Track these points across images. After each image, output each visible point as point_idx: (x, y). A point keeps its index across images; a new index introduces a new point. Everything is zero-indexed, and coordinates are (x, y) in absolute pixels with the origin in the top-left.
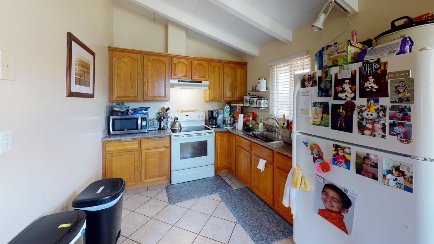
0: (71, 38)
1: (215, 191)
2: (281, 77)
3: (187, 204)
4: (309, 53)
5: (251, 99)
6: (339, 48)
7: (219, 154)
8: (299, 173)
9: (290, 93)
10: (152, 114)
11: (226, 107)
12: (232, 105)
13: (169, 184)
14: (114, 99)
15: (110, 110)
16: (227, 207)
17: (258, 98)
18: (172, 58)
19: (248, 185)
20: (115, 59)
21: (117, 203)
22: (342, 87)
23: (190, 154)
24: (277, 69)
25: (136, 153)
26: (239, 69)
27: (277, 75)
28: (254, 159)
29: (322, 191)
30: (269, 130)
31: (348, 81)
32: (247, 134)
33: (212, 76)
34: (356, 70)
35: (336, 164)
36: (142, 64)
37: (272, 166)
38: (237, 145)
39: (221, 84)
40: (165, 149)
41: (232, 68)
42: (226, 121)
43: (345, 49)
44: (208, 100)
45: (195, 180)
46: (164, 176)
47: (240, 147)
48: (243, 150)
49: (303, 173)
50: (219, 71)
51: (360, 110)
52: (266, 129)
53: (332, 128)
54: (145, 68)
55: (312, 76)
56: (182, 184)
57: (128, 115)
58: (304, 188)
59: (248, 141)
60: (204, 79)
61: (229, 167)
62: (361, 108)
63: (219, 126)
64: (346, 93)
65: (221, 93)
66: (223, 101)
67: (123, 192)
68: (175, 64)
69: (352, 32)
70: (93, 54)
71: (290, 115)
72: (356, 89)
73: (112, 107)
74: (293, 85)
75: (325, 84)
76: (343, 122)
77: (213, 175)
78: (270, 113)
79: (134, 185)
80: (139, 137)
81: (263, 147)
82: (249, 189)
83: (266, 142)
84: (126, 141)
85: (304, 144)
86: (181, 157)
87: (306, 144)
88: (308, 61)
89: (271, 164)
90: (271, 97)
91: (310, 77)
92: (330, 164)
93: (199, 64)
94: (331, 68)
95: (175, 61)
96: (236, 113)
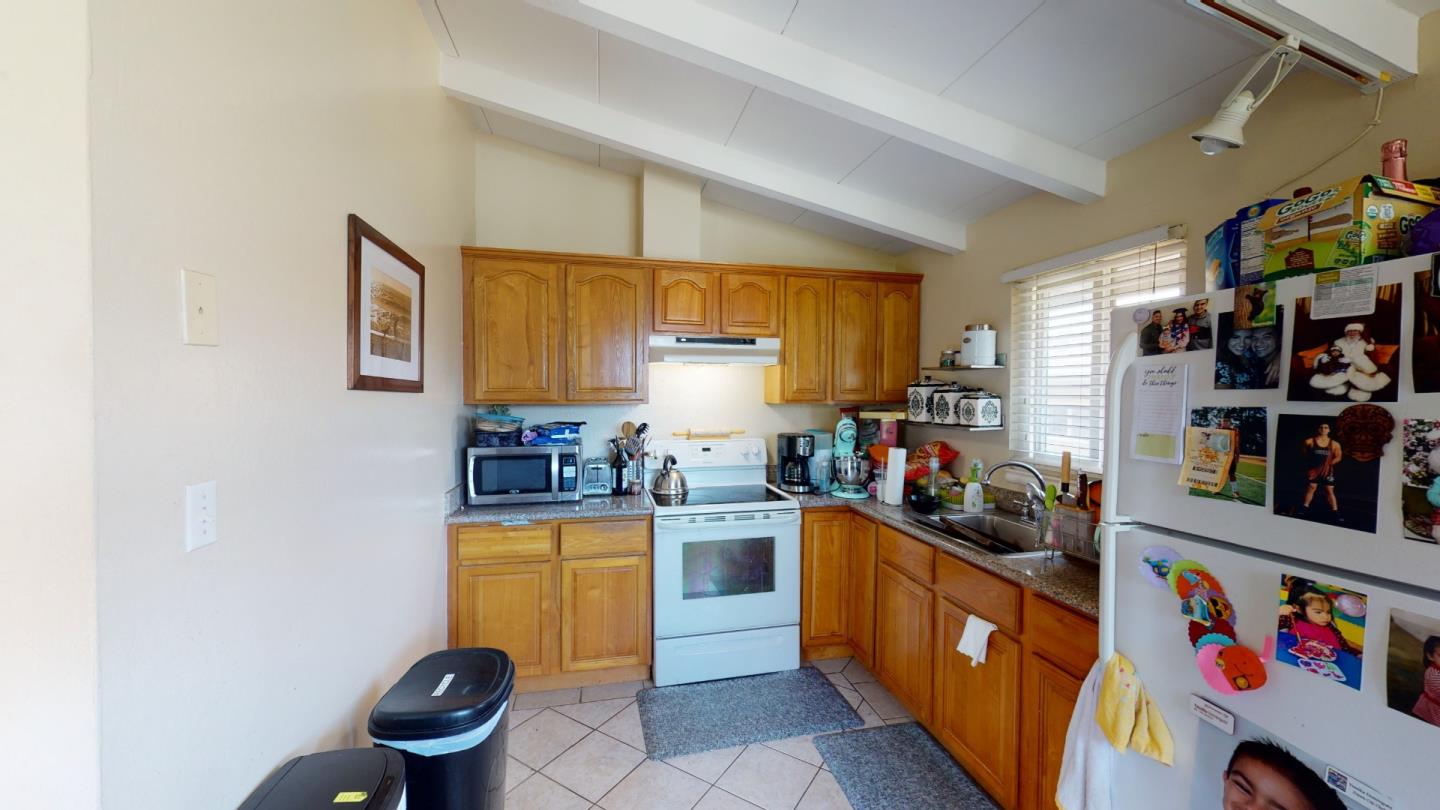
0: (358, 230)
1: (799, 727)
2: (1055, 317)
3: (707, 763)
4: (1181, 231)
5: (937, 396)
6: (1318, 206)
7: (817, 589)
8: (1128, 686)
9: (1095, 373)
10: (593, 445)
11: (840, 424)
12: (864, 415)
13: (648, 685)
14: (479, 395)
15: (468, 428)
16: (842, 793)
17: (961, 394)
18: (654, 269)
19: (923, 715)
20: (479, 281)
21: (490, 736)
22: (1329, 352)
23: (715, 583)
24: (1040, 292)
25: (546, 568)
26: (891, 295)
27: (1039, 312)
28: (947, 616)
29: (1225, 767)
30: (1004, 507)
31: (1359, 327)
32: (919, 521)
33: (792, 319)
34: (1399, 286)
35: (1294, 661)
36: (562, 290)
37: (1016, 645)
38: (880, 558)
39: (823, 347)
40: (633, 561)
41: (865, 295)
42: (843, 472)
43: (1349, 209)
44: (777, 399)
45: (733, 679)
46: (630, 653)
47: (894, 569)
48: (904, 578)
49: (1143, 687)
50: (817, 304)
51: (1417, 439)
52: (992, 506)
53: (1278, 511)
54: (571, 303)
55: (1188, 314)
56: (689, 688)
57: (521, 444)
58: (1146, 751)
59: (923, 546)
60: (762, 332)
61: (852, 639)
62: (1422, 431)
63: (818, 488)
64: (1350, 375)
65: (822, 377)
66: (830, 402)
67: (507, 698)
68: (666, 290)
69: (1387, 148)
70: (419, 269)
71: (1094, 456)
72: (1396, 356)
73: (474, 421)
74: (1106, 347)
75: (1248, 341)
76: (1331, 488)
77: (796, 665)
78: (1011, 447)
79: (538, 676)
80: (555, 515)
81: (980, 572)
82: (925, 729)
83: (992, 555)
84: (514, 529)
85: (1148, 567)
86: (687, 591)
87: (1160, 570)
88: (1172, 258)
89: (1013, 639)
90: (1013, 391)
91: (1184, 315)
92: (1266, 656)
93: (745, 285)
94: (1279, 283)
95: (665, 278)
96: (880, 443)
